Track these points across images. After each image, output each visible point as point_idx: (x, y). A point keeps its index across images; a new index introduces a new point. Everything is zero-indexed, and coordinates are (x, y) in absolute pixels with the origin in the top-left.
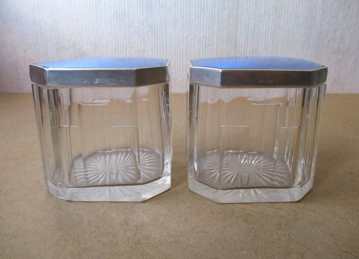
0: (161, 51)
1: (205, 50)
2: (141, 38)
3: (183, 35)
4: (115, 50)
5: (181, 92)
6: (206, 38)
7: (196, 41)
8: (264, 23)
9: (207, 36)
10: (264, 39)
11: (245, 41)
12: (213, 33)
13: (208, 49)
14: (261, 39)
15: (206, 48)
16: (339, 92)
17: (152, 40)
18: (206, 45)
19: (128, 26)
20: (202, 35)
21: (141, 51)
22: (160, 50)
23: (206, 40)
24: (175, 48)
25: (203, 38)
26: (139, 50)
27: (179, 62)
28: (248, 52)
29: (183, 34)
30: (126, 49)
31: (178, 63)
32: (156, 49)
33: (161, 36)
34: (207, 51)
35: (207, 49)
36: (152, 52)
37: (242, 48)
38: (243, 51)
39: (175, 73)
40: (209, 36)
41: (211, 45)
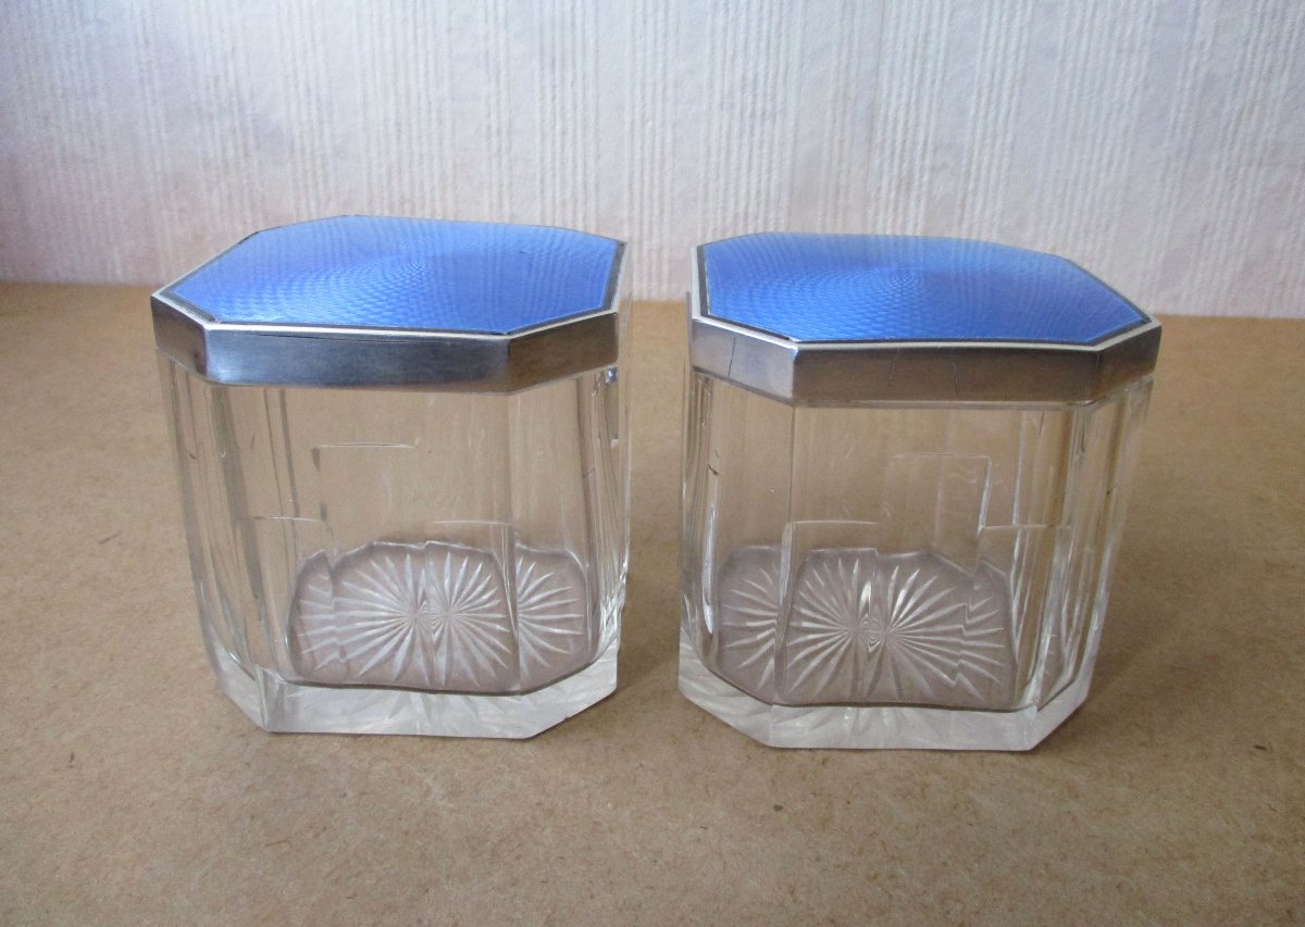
0: (579, 132)
1: (752, 134)
2: (498, 81)
3: (665, 74)
4: (398, 124)
5: (654, 296)
6: (755, 89)
7: (717, 99)
8: (987, 36)
9: (761, 79)
10: (984, 99)
11: (908, 104)
12: (782, 67)
13: (762, 133)
14: (974, 97)
15: (752, 127)
16: (1260, 311)
17: (542, 89)
18: (753, 115)
19: (449, 30)
20: (739, 73)
21: (499, 132)
22: (575, 131)
23: (755, 96)
24: (633, 122)
25: (743, 88)
26: (489, 127)
27: (647, 179)
28: (920, 147)
29: (665, 67)
30: (440, 122)
31: (643, 181)
32: (558, 127)
33: (580, 76)
34: (756, 138)
35: (757, 131)
36: (543, 136)
37: (894, 129)
38: (898, 144)
39: (631, 219)
40: (766, 82)
41: (774, 116)
